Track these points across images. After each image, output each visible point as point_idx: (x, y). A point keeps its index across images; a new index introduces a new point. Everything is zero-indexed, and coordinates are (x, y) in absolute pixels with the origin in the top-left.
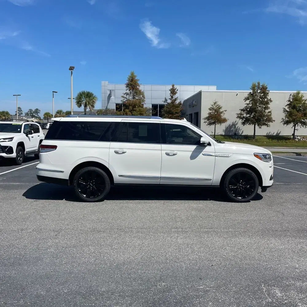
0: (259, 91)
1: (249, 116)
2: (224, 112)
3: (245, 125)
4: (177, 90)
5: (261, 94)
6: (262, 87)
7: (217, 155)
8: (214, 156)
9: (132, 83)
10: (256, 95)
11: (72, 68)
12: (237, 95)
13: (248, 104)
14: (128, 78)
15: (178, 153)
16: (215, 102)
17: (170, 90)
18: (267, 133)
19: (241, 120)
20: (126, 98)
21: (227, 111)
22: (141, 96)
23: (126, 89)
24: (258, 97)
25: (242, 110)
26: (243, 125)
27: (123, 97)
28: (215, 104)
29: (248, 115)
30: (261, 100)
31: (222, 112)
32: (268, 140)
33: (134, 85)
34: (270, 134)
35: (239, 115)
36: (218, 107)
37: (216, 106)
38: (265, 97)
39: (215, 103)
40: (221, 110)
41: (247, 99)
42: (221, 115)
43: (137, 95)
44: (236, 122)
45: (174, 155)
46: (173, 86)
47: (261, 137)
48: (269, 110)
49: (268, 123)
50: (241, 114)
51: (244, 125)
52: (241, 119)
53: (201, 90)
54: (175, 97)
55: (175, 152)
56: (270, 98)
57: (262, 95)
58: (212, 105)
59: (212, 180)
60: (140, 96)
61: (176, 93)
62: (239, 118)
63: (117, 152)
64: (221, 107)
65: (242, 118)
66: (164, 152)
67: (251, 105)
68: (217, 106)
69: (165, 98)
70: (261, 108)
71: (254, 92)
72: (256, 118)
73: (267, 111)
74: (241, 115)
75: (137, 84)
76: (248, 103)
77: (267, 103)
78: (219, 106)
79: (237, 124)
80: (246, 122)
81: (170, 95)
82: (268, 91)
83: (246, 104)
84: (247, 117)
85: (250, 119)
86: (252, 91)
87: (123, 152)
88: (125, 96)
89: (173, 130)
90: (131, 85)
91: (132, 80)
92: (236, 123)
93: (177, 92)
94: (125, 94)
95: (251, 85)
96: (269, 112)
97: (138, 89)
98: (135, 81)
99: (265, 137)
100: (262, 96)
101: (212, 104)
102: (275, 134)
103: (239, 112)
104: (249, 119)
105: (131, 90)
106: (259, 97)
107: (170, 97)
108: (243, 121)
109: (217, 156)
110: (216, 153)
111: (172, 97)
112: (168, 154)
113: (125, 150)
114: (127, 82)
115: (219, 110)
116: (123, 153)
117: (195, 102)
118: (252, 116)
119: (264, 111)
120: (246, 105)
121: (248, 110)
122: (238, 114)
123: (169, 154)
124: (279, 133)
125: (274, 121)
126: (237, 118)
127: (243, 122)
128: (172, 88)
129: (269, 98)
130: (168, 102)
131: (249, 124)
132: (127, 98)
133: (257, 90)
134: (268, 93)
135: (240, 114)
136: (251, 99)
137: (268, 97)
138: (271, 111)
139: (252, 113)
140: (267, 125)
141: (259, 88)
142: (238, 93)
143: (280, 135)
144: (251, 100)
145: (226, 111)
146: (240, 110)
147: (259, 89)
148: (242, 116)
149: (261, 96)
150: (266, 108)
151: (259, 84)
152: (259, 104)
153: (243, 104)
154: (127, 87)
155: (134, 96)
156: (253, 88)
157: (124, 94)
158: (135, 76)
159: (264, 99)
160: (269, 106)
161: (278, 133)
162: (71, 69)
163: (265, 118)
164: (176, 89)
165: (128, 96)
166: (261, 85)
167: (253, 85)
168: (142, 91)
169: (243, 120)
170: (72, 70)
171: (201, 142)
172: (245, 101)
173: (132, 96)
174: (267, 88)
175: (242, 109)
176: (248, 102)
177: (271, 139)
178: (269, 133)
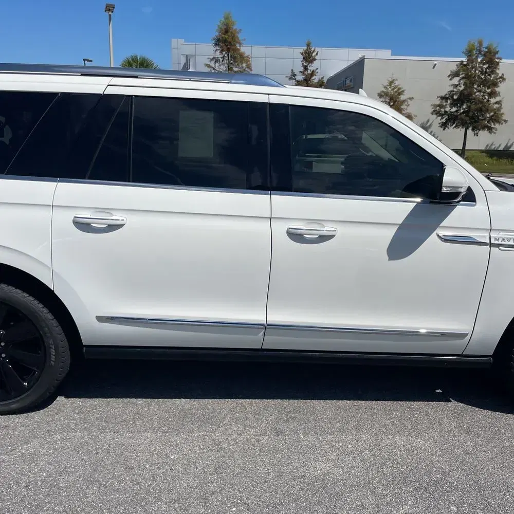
0: (479, 60)
1: (457, 111)
2: (409, 101)
3: (447, 128)
4: (317, 54)
5: (484, 64)
6: (487, 50)
7: (500, 242)
8: (484, 244)
9: (227, 37)
10: (473, 67)
11: (109, 8)
12: (434, 68)
13: (456, 86)
14: (218, 25)
15: (340, 231)
16: (391, 80)
17: (302, 54)
18: (487, 146)
19: (440, 118)
20: (214, 69)
21: (413, 100)
22: (244, 65)
23: (215, 49)
24: (477, 72)
25: (443, 98)
26: (442, 129)
27: (208, 66)
28: (390, 85)
29: (454, 109)
30: (483, 77)
31: (404, 101)
32: (489, 160)
33: (230, 42)
34: (493, 147)
35: (438, 108)
36: (396, 91)
37: (393, 89)
38: (493, 72)
39: (391, 83)
40: (402, 98)
41: (455, 74)
42: (402, 107)
43: (235, 62)
44: (428, 121)
45: (323, 238)
46: (308, 45)
47: (475, 154)
48: (498, 99)
49: (493, 126)
50: (441, 106)
51: (444, 130)
52: (439, 116)
53: (364, 56)
54: (311, 68)
55: (327, 229)
56: (503, 74)
57: (485, 66)
58: (385, 87)
59: (468, 337)
60: (241, 64)
61: (314, 59)
62: (436, 114)
63: (83, 226)
64: (403, 91)
65: (442, 115)
66: (281, 229)
67: (462, 88)
68: (395, 88)
69: (292, 70)
70: (482, 94)
71: (470, 61)
72: (471, 114)
73: (493, 100)
74: (441, 108)
75: (236, 40)
76: (457, 84)
77: (495, 84)
78: (399, 89)
79: (430, 126)
80: (450, 122)
81: (303, 64)
82: (498, 59)
83: (451, 85)
84: (452, 112)
85: (459, 117)
86: (465, 60)
87: (110, 226)
88: (212, 64)
89: (310, 137)
90: (225, 41)
91: (226, 31)
92: (429, 124)
93: (317, 57)
94: (212, 60)
95: (465, 47)
96: (496, 103)
97: (239, 50)
98: (232, 33)
99: (485, 154)
100: (486, 69)
101: (385, 85)
102: (501, 148)
103: (438, 102)
104: (457, 116)
105: (224, 53)
106: (480, 71)
107: (302, 69)
108: (444, 120)
109: (498, 246)
110: (493, 235)
111: (306, 68)
112: (296, 236)
113: (117, 217)
114: (217, 34)
115: (398, 98)
116: (112, 228)
117: (351, 81)
118: (462, 111)
119: (488, 101)
120: (451, 88)
121: (455, 97)
122: (435, 106)
123: (301, 235)
124: (510, 147)
125: (506, 121)
126: (432, 113)
127: (442, 122)
128: (307, 49)
129: (500, 72)
130: (297, 79)
131: (455, 127)
132: (217, 68)
133: (477, 57)
134: (498, 64)
135: (439, 106)
136: (463, 75)
137: (497, 71)
138: (500, 101)
139: (462, 105)
140: (490, 129)
141: (480, 52)
142: (435, 63)
143: (511, 149)
144: (463, 78)
145: (411, 99)
146: (438, 97)
147: (481, 54)
148: (443, 110)
149: (482, 69)
150: (493, 94)
151: (481, 44)
152: (479, 86)
153: (446, 86)
154: (216, 45)
155: (229, 64)
156: (469, 53)
157: (209, 60)
158: (233, 24)
159: (489, 75)
160: (497, 89)
161: (509, 145)
162: (109, 10)
163: (488, 116)
164: (314, 51)
165: (217, 64)
166: (485, 45)
167: (469, 46)
168: (246, 55)
169: (442, 118)
170: (110, 13)
171: (444, 190)
172: (451, 80)
173: (226, 65)
174: (497, 52)
175: (443, 95)
176: (456, 80)
177: (495, 158)
178: (492, 145)
